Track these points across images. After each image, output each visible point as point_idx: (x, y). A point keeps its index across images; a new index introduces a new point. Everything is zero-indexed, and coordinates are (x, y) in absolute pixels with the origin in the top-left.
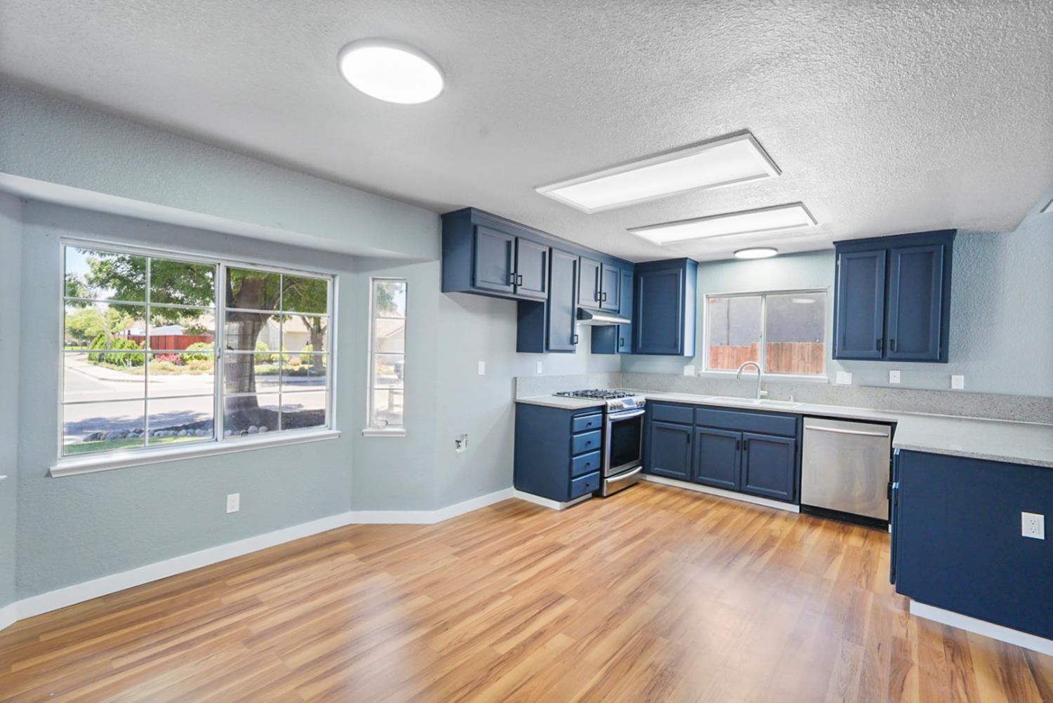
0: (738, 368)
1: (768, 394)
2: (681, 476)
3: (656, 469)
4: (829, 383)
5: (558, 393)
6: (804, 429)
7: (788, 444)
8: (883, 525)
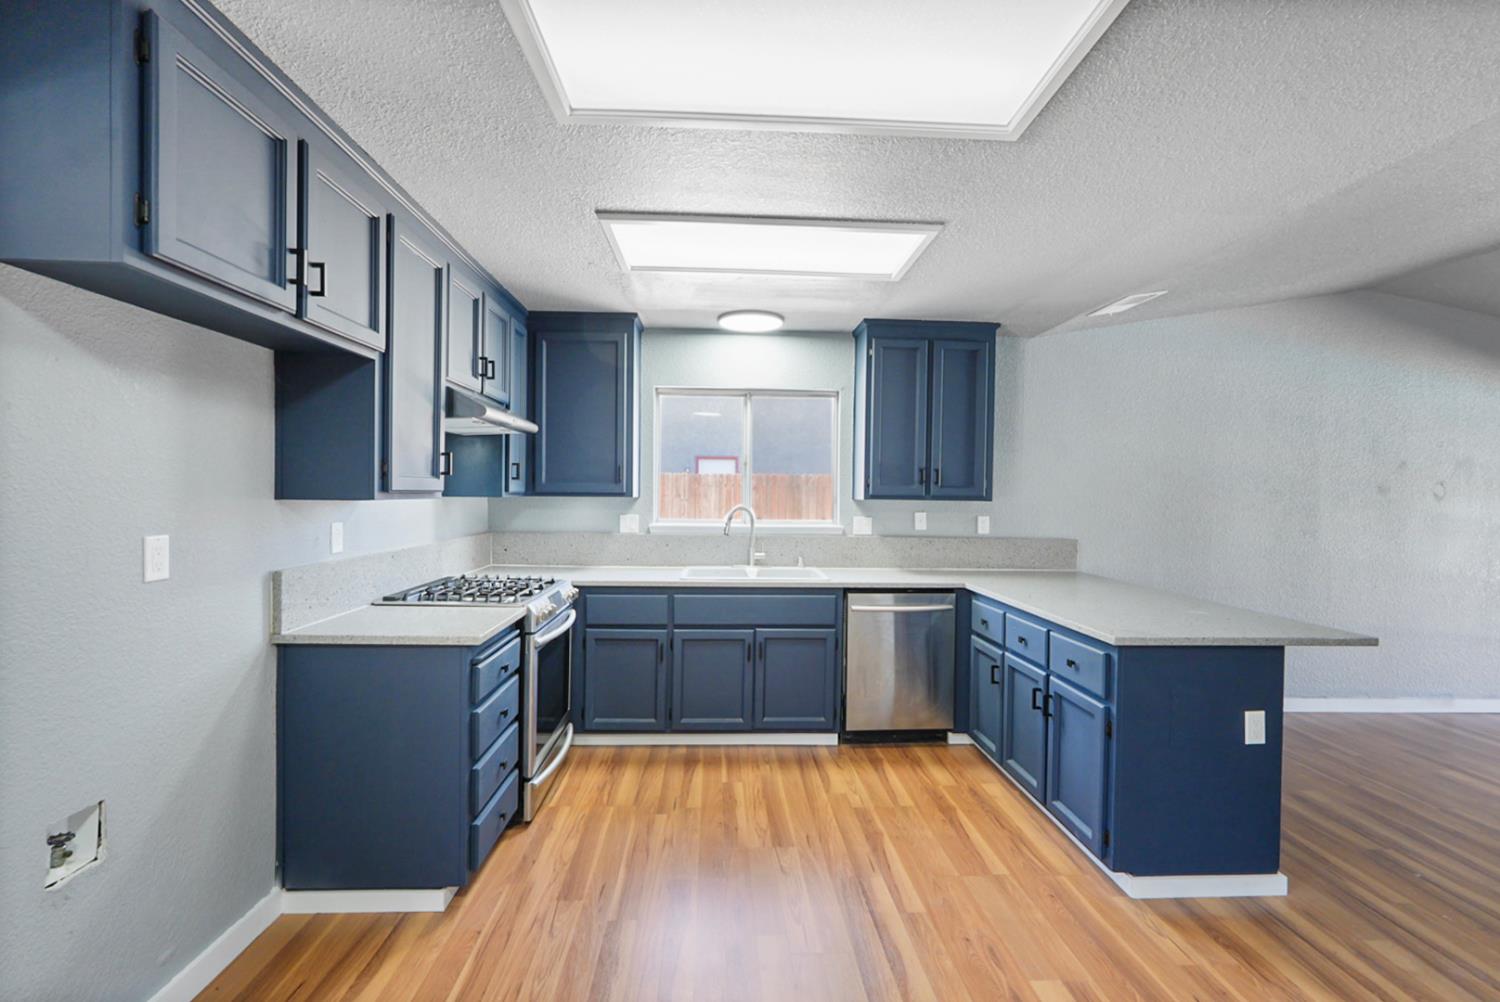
0: (720, 516)
1: (767, 556)
2: (649, 724)
3: (597, 720)
4: (844, 533)
5: (385, 599)
6: (850, 613)
7: (824, 640)
8: (940, 735)
